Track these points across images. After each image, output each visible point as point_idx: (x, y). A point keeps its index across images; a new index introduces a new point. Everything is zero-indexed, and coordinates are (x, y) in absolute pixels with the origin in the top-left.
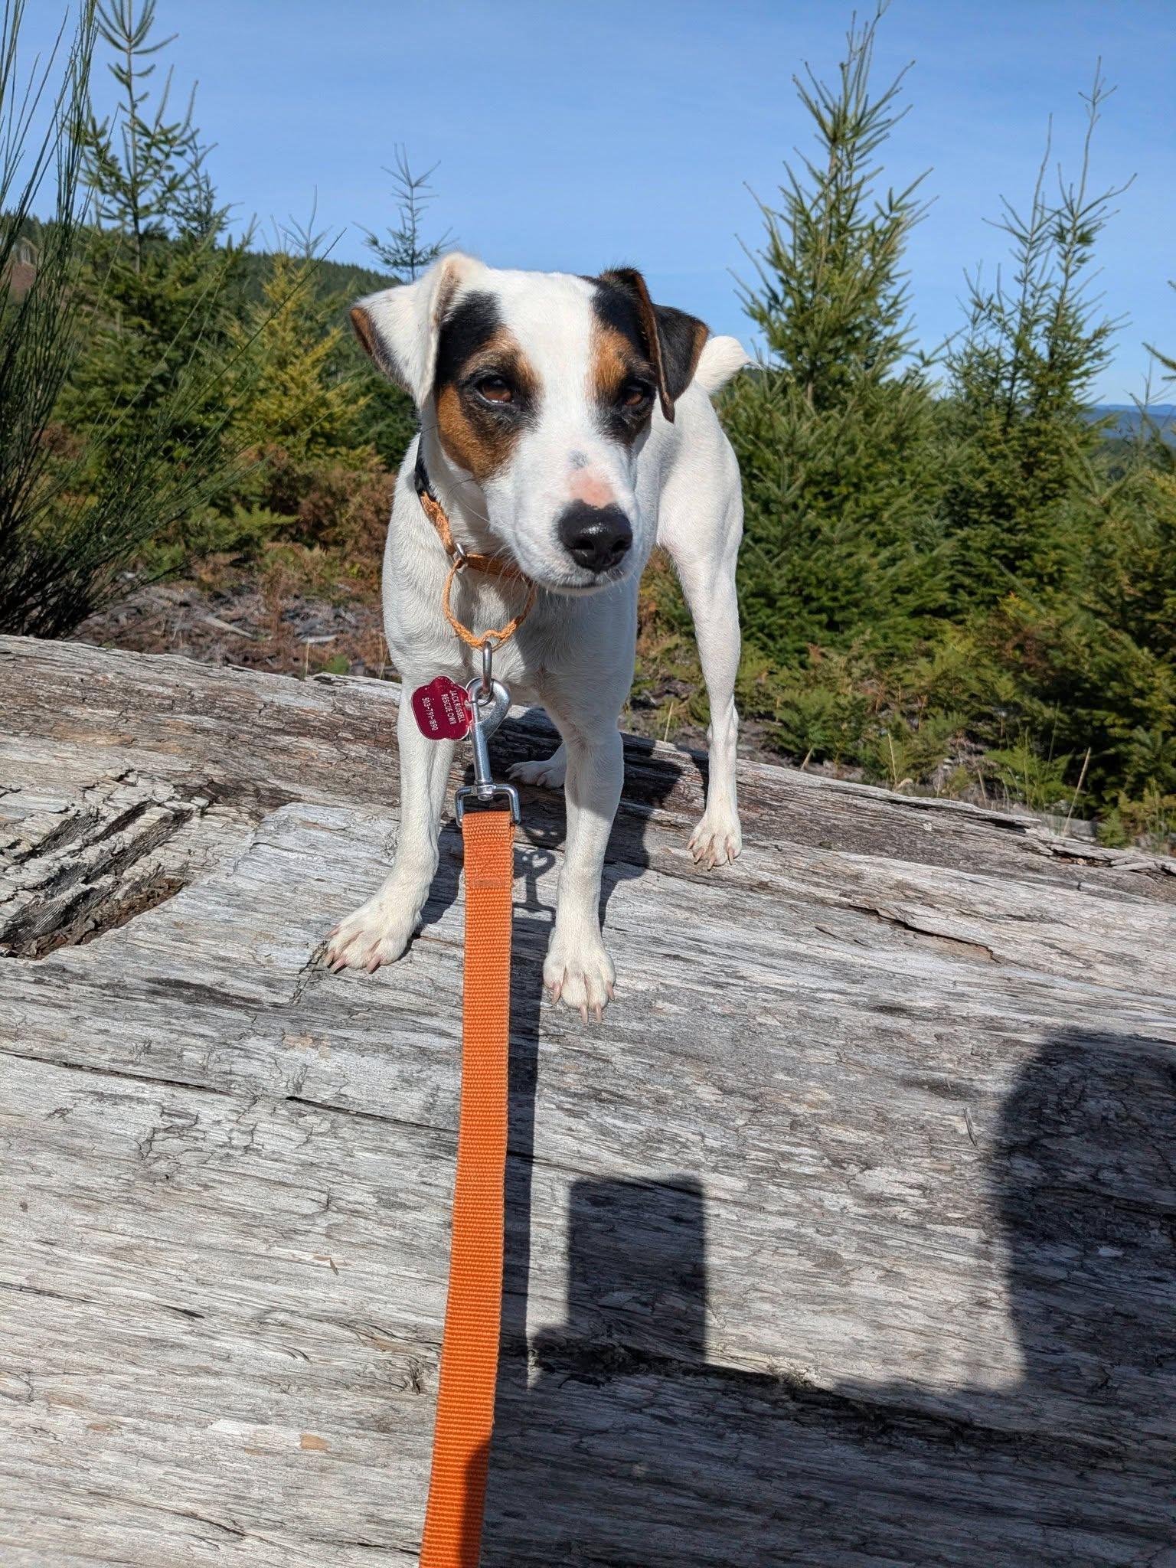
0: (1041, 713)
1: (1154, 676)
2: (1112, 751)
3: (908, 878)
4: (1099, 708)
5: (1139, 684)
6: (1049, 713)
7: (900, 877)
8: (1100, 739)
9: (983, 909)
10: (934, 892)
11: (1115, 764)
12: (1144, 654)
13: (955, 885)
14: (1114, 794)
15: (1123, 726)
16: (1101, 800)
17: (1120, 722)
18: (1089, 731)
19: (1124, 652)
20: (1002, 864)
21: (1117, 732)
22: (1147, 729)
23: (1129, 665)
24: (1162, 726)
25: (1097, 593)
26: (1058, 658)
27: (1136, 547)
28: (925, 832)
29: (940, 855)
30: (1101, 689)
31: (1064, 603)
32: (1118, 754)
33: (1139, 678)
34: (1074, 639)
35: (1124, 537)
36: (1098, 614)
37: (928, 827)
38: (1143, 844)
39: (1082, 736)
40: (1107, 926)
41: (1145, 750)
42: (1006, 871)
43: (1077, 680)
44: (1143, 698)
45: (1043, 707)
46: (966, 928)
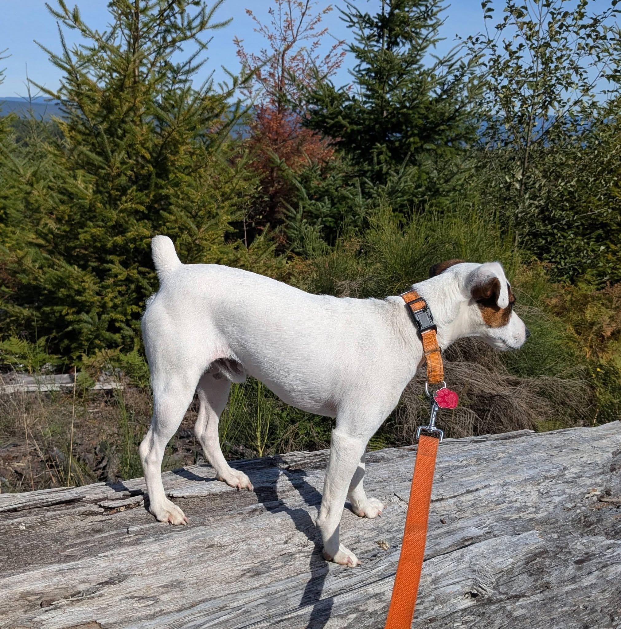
0: (21, 313)
1: (84, 281)
2: (70, 328)
3: (27, 587)
4: (57, 305)
5: (76, 287)
6: (26, 312)
7: (21, 590)
8: (61, 323)
9: (82, 587)
10: (48, 590)
11: (74, 335)
12: (75, 270)
13: (59, 577)
14: (78, 354)
15: (73, 313)
16: (71, 359)
17: (70, 311)
18: (53, 319)
19: (63, 269)
20: (78, 536)
21: (70, 317)
22: (87, 312)
23: (69, 277)
24: (95, 310)
25: (36, 232)
26: (24, 278)
27: (55, 206)
28: (21, 531)
29: (37, 547)
30: (54, 293)
31: (14, 233)
32: (74, 330)
33: (75, 283)
34: (30, 265)
35: (46, 201)
36: (39, 246)
37: (22, 527)
38: (102, 379)
39: (51, 323)
40: (157, 563)
41: (90, 326)
42: (82, 540)
43: (37, 289)
44: (81, 295)
45: (21, 309)
46: (79, 613)
